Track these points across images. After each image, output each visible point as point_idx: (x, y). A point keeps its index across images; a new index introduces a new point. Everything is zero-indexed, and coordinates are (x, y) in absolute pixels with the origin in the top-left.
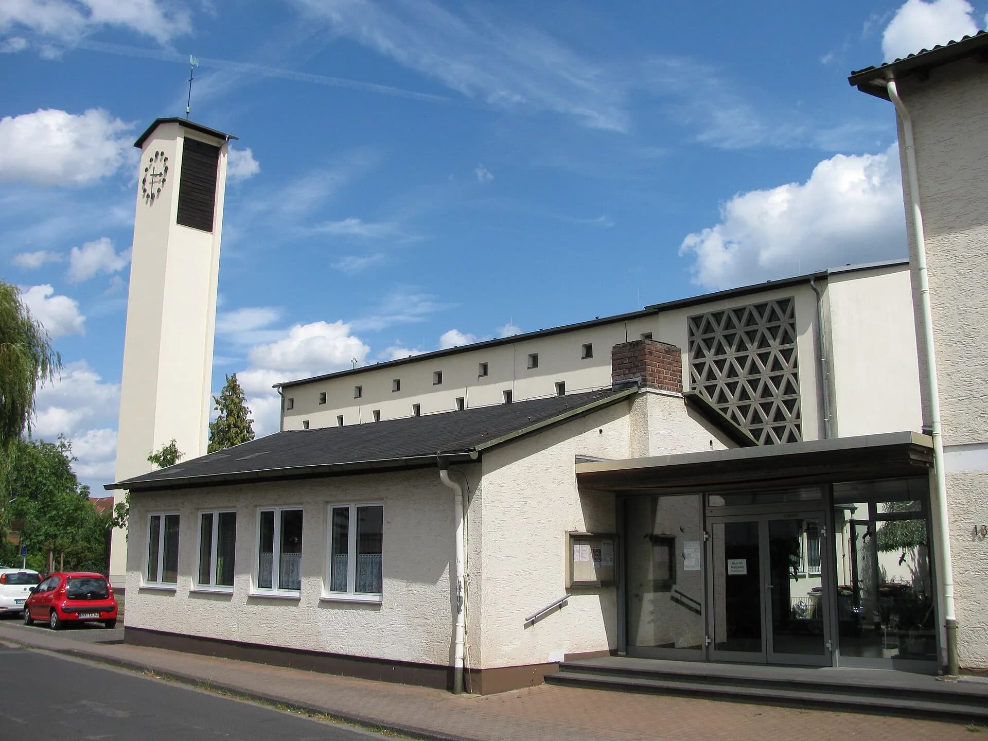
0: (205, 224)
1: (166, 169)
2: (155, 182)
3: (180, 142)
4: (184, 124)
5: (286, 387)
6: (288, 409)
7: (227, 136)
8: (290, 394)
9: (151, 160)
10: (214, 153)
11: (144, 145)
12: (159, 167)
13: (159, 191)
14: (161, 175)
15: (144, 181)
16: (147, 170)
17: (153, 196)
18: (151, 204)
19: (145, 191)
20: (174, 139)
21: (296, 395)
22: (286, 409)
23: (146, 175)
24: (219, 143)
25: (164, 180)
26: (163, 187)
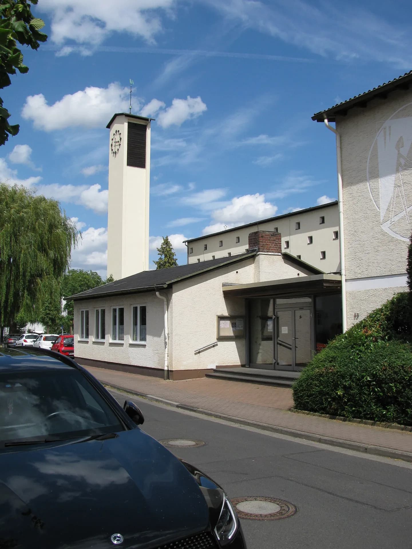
0: (142, 164)
1: (121, 139)
2: (116, 146)
3: (126, 125)
4: (127, 116)
5: (189, 242)
6: (190, 253)
7: (150, 119)
8: (192, 245)
9: (114, 134)
10: (144, 128)
11: (111, 127)
12: (117, 138)
13: (118, 150)
14: (118, 142)
15: (112, 145)
16: (112, 140)
17: (116, 153)
18: (115, 157)
19: (112, 150)
20: (123, 124)
21: (194, 245)
22: (189, 253)
23: (112, 142)
24: (146, 123)
25: (120, 145)
26: (120, 148)
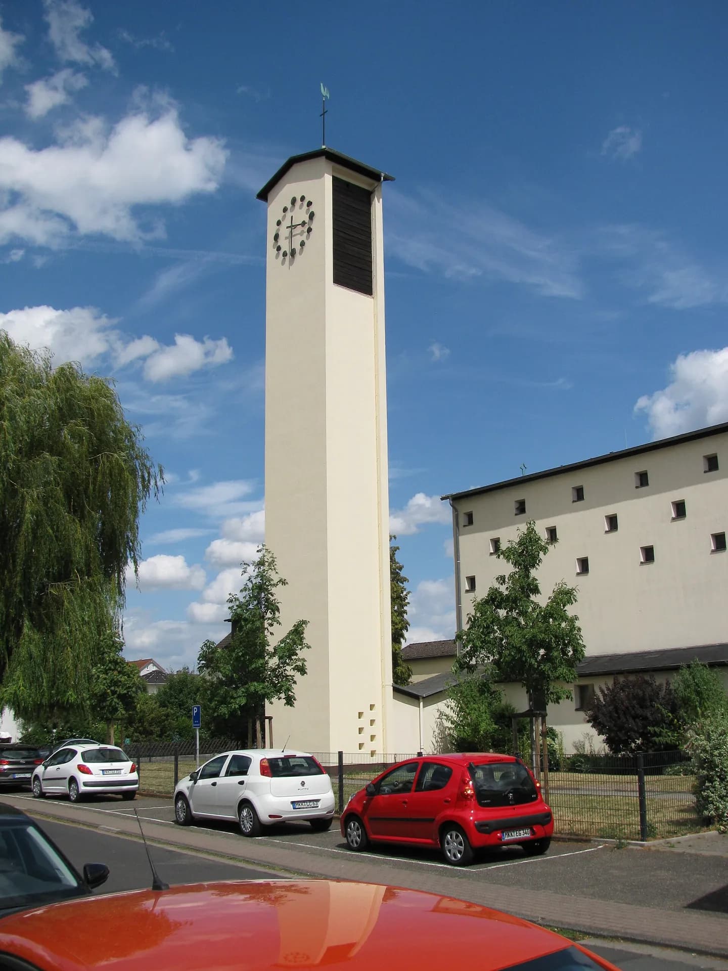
0: (364, 285)
1: (312, 216)
2: (295, 235)
3: (328, 180)
4: (332, 157)
5: (457, 499)
6: (464, 526)
7: (383, 175)
8: (466, 507)
9: (285, 210)
10: (366, 198)
11: (270, 197)
12: (301, 215)
13: (302, 244)
14: (304, 223)
15: (276, 237)
16: (279, 223)
17: (293, 253)
18: (291, 263)
19: (279, 249)
20: (322, 176)
21: (475, 506)
22: (461, 525)
23: (278, 230)
24: (371, 185)
25: (309, 230)
26: (308, 237)
